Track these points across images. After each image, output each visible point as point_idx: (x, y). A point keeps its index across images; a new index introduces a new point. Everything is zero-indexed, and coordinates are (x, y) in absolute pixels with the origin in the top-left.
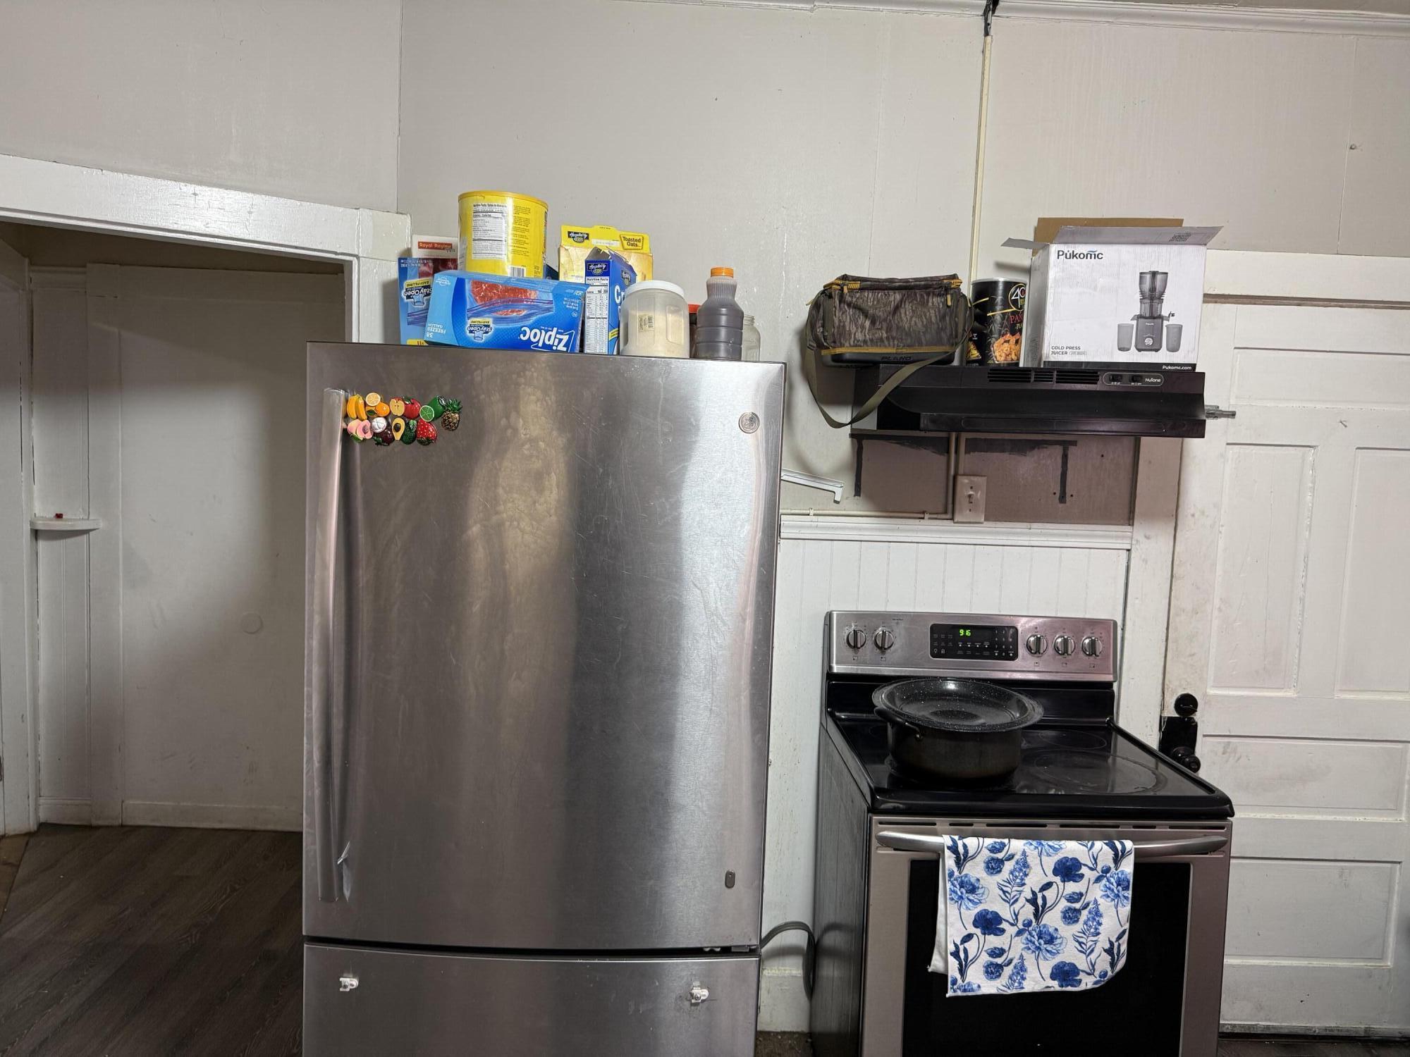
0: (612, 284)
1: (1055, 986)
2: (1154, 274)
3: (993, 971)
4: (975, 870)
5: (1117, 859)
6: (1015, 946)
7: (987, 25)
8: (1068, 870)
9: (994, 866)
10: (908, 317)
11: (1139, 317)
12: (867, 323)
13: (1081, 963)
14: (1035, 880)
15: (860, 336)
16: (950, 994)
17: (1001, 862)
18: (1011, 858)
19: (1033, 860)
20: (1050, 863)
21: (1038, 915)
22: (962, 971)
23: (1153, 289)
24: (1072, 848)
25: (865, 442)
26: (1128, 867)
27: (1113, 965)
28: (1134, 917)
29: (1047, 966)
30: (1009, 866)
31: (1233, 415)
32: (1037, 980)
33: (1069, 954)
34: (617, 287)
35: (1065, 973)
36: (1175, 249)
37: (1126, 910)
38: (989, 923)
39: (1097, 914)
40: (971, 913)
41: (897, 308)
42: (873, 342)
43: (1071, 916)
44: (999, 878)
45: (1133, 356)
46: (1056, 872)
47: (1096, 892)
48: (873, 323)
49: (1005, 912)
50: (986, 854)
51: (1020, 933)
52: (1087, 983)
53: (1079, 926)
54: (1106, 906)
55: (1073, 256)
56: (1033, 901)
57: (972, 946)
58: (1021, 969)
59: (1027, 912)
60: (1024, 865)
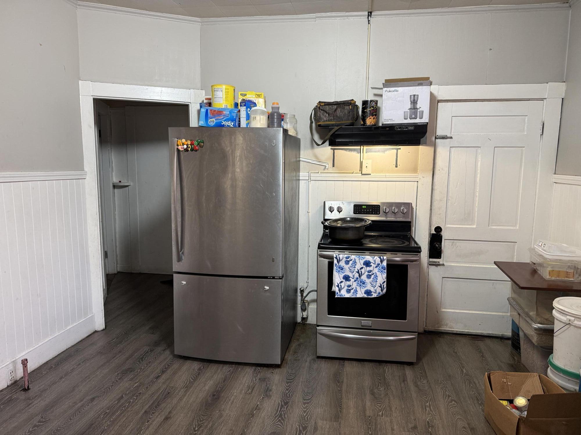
0: (247, 108)
1: (366, 296)
2: (414, 95)
3: (348, 291)
4: (342, 264)
5: (382, 261)
6: (354, 285)
7: (369, 21)
8: (367, 264)
9: (347, 262)
10: (339, 113)
11: (410, 109)
12: (327, 115)
13: (372, 290)
14: (358, 267)
15: (325, 119)
16: (336, 296)
17: (349, 261)
18: (351, 260)
19: (357, 261)
20: (362, 262)
21: (360, 276)
22: (340, 290)
23: (414, 101)
24: (368, 258)
25: (335, 151)
26: (385, 264)
27: (382, 290)
28: (388, 277)
29: (363, 290)
30: (351, 262)
31: (451, 138)
32: (361, 294)
33: (369, 287)
34: (249, 109)
35: (368, 292)
36: (420, 87)
37: (385, 275)
38: (347, 278)
39: (377, 276)
40: (342, 275)
41: (335, 110)
42: (329, 121)
43: (369, 277)
44: (348, 266)
45: (409, 121)
46: (364, 264)
47: (376, 271)
48: (329, 115)
49: (351, 275)
50: (345, 259)
51: (355, 281)
52: (374, 295)
53: (371, 279)
54: (379, 274)
55: (390, 91)
56: (358, 272)
57: (343, 284)
58: (356, 291)
59: (357, 275)
60: (355, 262)
